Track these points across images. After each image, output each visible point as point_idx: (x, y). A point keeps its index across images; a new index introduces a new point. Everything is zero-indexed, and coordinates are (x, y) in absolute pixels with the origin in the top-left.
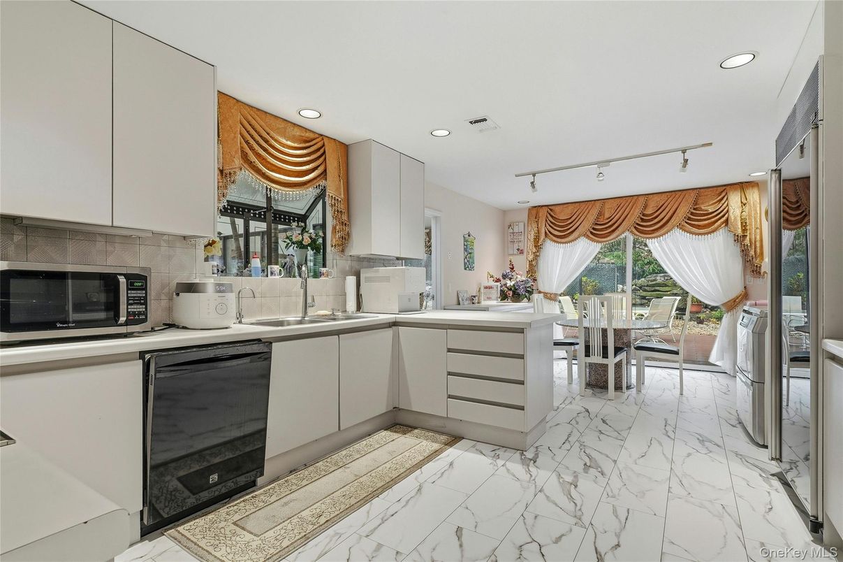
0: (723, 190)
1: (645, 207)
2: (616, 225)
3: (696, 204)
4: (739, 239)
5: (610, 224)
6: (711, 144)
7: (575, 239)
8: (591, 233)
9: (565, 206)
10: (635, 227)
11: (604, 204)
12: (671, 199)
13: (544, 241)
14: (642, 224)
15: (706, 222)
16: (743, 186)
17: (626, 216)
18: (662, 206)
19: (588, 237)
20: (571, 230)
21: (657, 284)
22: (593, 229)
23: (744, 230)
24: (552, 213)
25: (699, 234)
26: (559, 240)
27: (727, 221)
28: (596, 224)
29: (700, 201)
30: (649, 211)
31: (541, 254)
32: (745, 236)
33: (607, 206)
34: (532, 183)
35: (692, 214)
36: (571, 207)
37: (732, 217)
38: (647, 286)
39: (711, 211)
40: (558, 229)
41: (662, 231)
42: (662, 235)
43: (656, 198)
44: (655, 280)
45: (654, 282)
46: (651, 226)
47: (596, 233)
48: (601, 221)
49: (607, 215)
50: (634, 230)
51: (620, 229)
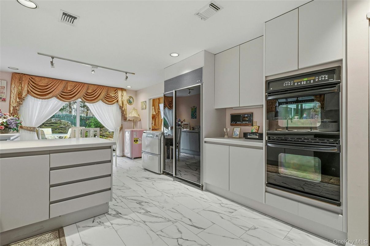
0: (116, 89)
1: (88, 89)
2: (75, 94)
3: (107, 93)
4: (121, 108)
5: (71, 93)
6: (134, 74)
7: (50, 98)
8: (60, 96)
9: (43, 78)
10: (83, 97)
11: (67, 83)
12: (99, 88)
13: (26, 95)
14: (86, 96)
15: (112, 100)
16: (122, 90)
17: (79, 92)
18: (96, 90)
19: (58, 98)
20: (47, 92)
21: (52, 123)
22: (61, 94)
23: (123, 105)
24: (33, 80)
25: (108, 104)
26: (39, 97)
27: (117, 101)
28: (63, 92)
29: (109, 92)
30: (90, 91)
31: (23, 103)
32: (123, 107)
33: (69, 84)
34: (52, 62)
35: (106, 96)
36: (47, 80)
37: (119, 100)
38: (47, 123)
39: (113, 96)
40: (38, 90)
41: (96, 101)
42: (95, 102)
43: (93, 86)
44: (51, 121)
45: (50, 122)
46: (90, 98)
47: (62, 96)
48: (65, 91)
49: (69, 89)
50: (83, 98)
51: (76, 97)
